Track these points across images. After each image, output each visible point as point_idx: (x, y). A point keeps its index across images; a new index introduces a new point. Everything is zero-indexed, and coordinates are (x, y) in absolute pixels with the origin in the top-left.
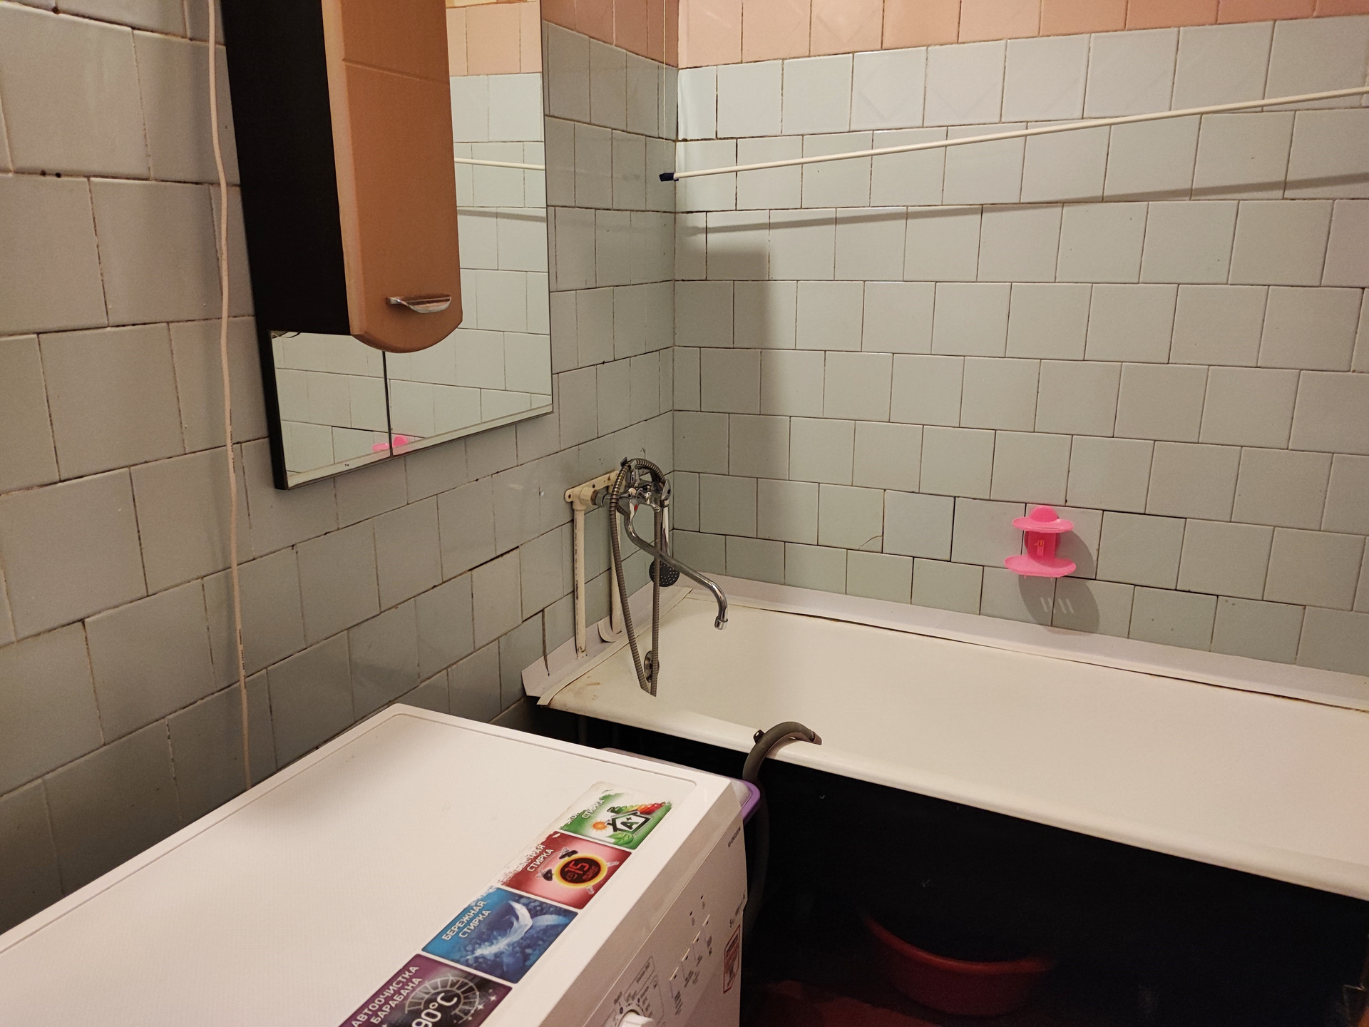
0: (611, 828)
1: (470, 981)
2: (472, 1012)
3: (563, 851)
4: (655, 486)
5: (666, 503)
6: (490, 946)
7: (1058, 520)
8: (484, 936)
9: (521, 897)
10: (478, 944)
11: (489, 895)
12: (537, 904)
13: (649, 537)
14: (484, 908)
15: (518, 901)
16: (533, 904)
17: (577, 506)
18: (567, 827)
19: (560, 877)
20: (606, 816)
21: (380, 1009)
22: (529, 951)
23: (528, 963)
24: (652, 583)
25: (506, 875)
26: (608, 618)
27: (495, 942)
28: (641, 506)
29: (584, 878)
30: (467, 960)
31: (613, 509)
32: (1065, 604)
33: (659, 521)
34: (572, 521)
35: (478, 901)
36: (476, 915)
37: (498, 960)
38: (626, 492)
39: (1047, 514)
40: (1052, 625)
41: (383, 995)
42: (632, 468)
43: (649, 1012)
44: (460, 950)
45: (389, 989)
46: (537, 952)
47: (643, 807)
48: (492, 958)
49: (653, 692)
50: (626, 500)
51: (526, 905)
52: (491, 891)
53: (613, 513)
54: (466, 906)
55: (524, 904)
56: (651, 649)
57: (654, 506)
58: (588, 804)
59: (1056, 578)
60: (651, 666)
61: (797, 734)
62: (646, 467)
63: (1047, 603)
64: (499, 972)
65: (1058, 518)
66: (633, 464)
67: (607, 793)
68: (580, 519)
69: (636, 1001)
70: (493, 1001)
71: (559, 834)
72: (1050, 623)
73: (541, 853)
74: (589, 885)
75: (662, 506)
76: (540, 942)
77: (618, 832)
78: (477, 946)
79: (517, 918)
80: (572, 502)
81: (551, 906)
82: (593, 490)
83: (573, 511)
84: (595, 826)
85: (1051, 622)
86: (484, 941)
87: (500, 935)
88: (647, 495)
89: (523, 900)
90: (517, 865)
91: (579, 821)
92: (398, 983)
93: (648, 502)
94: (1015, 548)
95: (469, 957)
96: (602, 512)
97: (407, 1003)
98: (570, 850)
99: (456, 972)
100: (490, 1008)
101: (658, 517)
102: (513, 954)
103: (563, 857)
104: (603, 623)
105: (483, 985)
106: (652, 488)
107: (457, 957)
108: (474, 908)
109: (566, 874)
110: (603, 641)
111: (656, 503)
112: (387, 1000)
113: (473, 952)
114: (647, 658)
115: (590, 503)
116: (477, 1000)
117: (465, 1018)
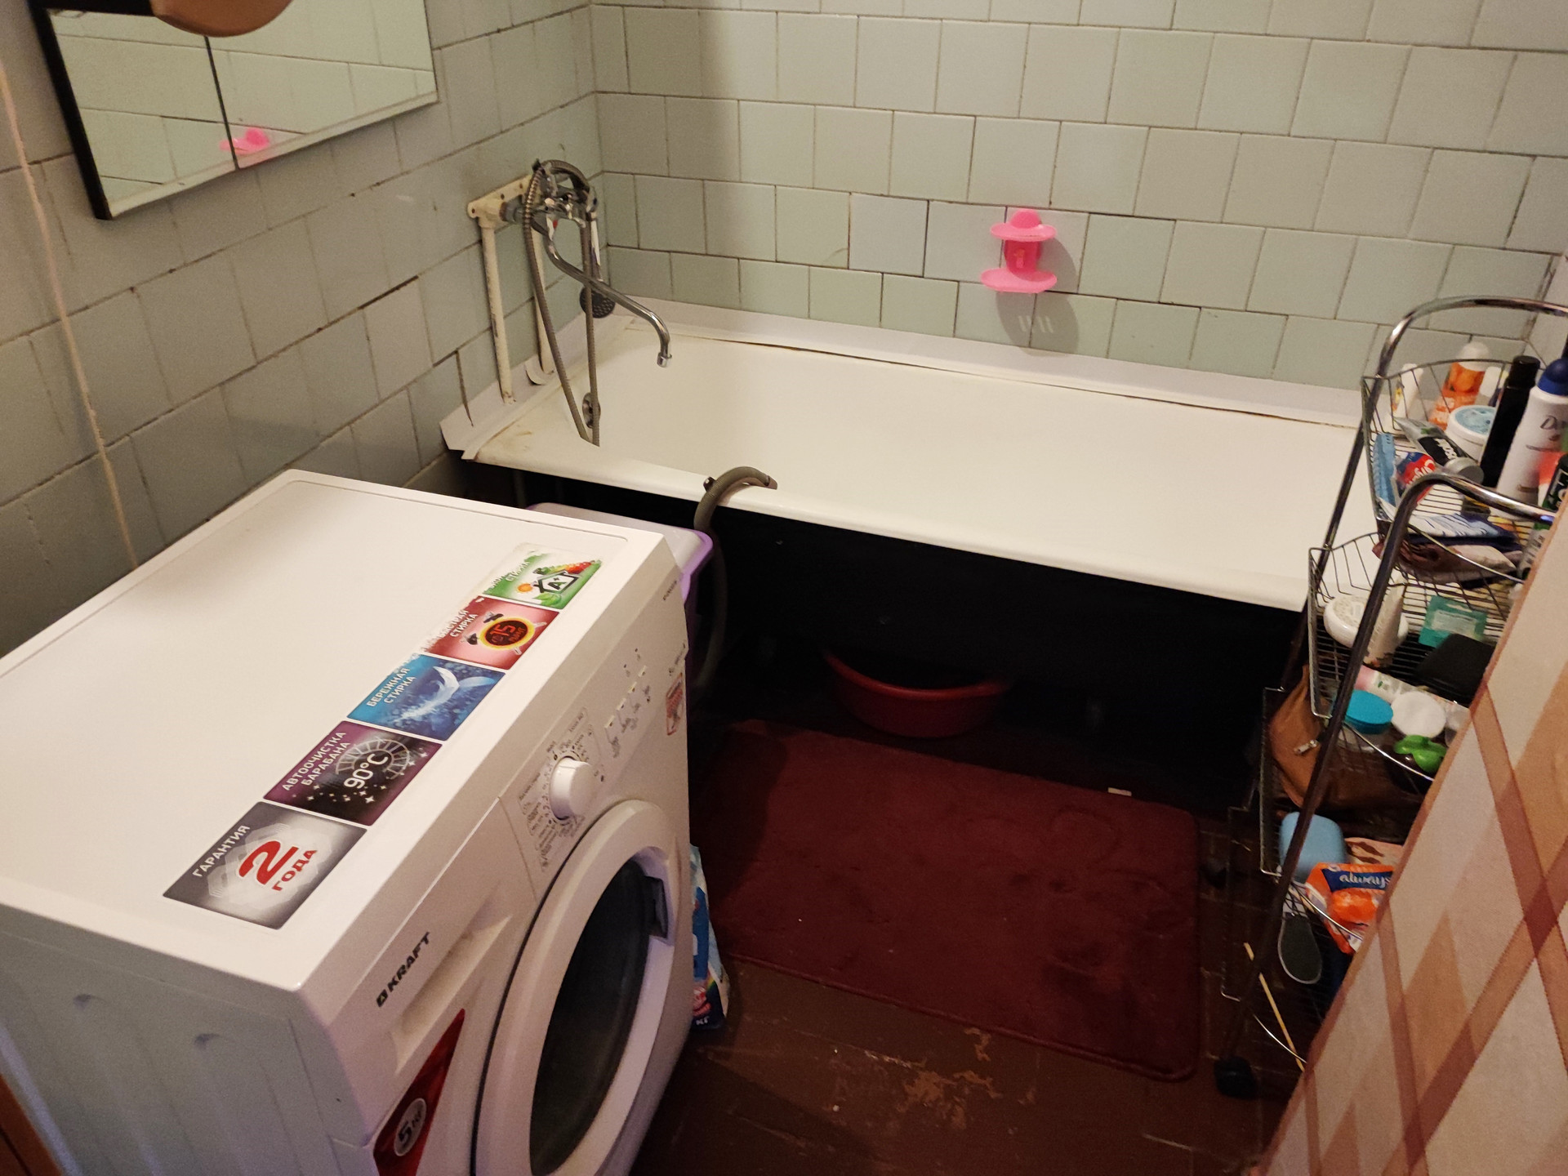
0: (538, 589)
1: (399, 741)
2: (404, 768)
3: (487, 615)
4: (578, 195)
5: (593, 215)
6: (416, 709)
7: (1040, 226)
8: (410, 701)
9: (447, 662)
10: (404, 708)
11: (413, 662)
12: (462, 667)
13: (575, 259)
14: (409, 674)
15: (443, 666)
16: (458, 668)
17: (484, 223)
18: (491, 591)
19: (485, 639)
20: (533, 578)
21: (310, 772)
22: (456, 711)
23: (457, 722)
24: (584, 314)
25: (429, 642)
26: (536, 357)
27: (421, 705)
28: (561, 221)
29: (510, 639)
30: (395, 723)
31: (527, 226)
32: (1044, 322)
33: (586, 239)
34: (480, 242)
35: (402, 667)
36: (400, 682)
37: (426, 721)
38: (542, 203)
39: (1029, 220)
40: (1030, 347)
41: (312, 759)
42: (548, 172)
43: (585, 757)
44: (386, 715)
45: (317, 754)
46: (465, 711)
47: (572, 566)
48: (420, 720)
49: (595, 441)
50: (542, 214)
51: (451, 669)
52: (414, 658)
53: (528, 231)
54: (389, 673)
55: (450, 669)
56: (589, 391)
57: (578, 220)
58: (511, 566)
59: (1036, 295)
60: (590, 410)
61: (750, 479)
62: (564, 171)
63: (1025, 321)
64: (427, 731)
65: (1040, 223)
66: (548, 168)
67: (533, 555)
68: (490, 239)
69: (570, 748)
70: (424, 758)
71: (483, 599)
72: (1027, 344)
73: (465, 619)
74: (515, 647)
75: (589, 219)
76: (468, 703)
77: (546, 593)
78: (403, 710)
79: (443, 681)
80: (477, 219)
81: (477, 668)
82: (500, 201)
83: (479, 229)
84: (520, 589)
85: (1030, 343)
86: (411, 705)
87: (427, 699)
88: (568, 207)
89: (448, 665)
90: (440, 632)
91: (503, 584)
92: (326, 748)
93: (570, 216)
94: (993, 260)
95: (396, 721)
96: (515, 231)
97: (337, 765)
98: (495, 613)
99: (385, 734)
100: (421, 764)
101: (585, 235)
102: (441, 715)
103: (488, 620)
104: (531, 363)
105: (413, 744)
106: (576, 198)
107: (383, 720)
108: (398, 675)
109: (491, 637)
110: (533, 384)
111: (581, 217)
112: (316, 764)
113: (399, 715)
114: (585, 401)
115: (499, 218)
116: (408, 757)
117: (397, 773)
